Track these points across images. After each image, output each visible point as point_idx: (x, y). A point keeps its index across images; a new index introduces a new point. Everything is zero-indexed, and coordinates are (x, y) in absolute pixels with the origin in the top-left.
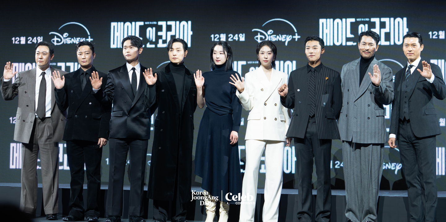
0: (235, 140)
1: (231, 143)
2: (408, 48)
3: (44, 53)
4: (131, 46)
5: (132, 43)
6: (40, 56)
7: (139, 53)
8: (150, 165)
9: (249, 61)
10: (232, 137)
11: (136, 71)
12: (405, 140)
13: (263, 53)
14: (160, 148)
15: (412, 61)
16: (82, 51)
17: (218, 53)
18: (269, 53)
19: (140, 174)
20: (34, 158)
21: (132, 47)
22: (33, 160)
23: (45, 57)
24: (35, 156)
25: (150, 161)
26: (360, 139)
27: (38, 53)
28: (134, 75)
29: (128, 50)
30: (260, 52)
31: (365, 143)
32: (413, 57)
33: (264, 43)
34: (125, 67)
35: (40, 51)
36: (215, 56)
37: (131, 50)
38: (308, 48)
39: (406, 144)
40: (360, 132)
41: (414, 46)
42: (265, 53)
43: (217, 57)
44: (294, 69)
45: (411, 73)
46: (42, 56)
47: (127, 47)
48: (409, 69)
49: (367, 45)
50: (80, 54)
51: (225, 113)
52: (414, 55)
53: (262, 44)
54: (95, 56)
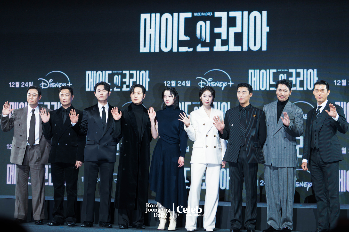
0: (182, 164)
1: (179, 166)
2: (318, 93)
3: (34, 95)
4: (104, 90)
5: (104, 88)
6: (31, 97)
7: (109, 95)
8: (116, 182)
9: (193, 102)
10: (180, 161)
11: (105, 109)
12: (315, 165)
13: (205, 96)
14: (124, 169)
15: (321, 102)
16: (63, 93)
17: (167, 97)
19: (108, 189)
20: (26, 176)
22: (25, 178)
23: (35, 98)
24: (27, 175)
26: (278, 164)
27: (29, 94)
28: (104, 112)
29: (101, 92)
30: (202, 96)
32: (321, 100)
33: (206, 89)
34: (97, 106)
35: (31, 93)
36: (165, 99)
38: (239, 93)
39: (315, 167)
40: (278, 158)
41: (323, 91)
42: (206, 96)
43: (167, 100)
44: (229, 108)
47: (100, 90)
48: (319, 109)
49: (282, 91)
50: (62, 96)
51: (174, 142)
52: (323, 98)
53: (204, 89)
54: (73, 97)
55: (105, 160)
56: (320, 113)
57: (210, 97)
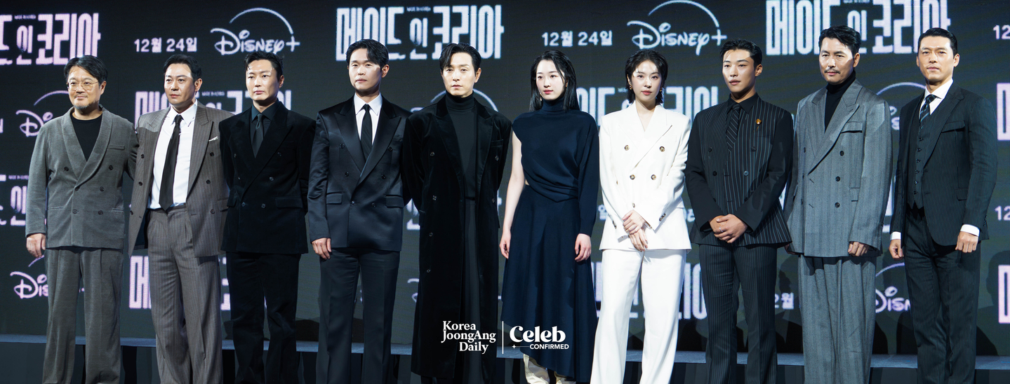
0: (586, 252)
1: (577, 258)
2: (930, 56)
3: (181, 78)
4: (366, 61)
5: (369, 56)
6: (173, 86)
7: (382, 75)
9: (620, 87)
10: (580, 246)
11: (371, 112)
12: (917, 249)
13: (641, 76)
14: (429, 271)
15: (934, 83)
16: (256, 71)
17: (546, 77)
18: (654, 75)
20: (171, 287)
21: (369, 63)
22: (170, 291)
23: (183, 87)
24: (172, 284)
25: (416, 294)
26: (820, 249)
27: (170, 78)
28: (367, 119)
29: (361, 69)
30: (635, 74)
31: (830, 256)
32: (937, 76)
33: (643, 56)
34: (350, 104)
35: (172, 75)
36: (540, 83)
37: (367, 69)
38: (728, 66)
39: (918, 255)
40: (821, 234)
41: (941, 53)
42: (645, 75)
43: (546, 85)
45: (931, 112)
46: (176, 85)
47: (359, 64)
48: (928, 102)
49: (831, 56)
50: (251, 77)
51: (567, 197)
52: (941, 71)
53: (639, 57)
54: (282, 82)
55: (371, 246)
56: (931, 113)
57: (654, 77)
